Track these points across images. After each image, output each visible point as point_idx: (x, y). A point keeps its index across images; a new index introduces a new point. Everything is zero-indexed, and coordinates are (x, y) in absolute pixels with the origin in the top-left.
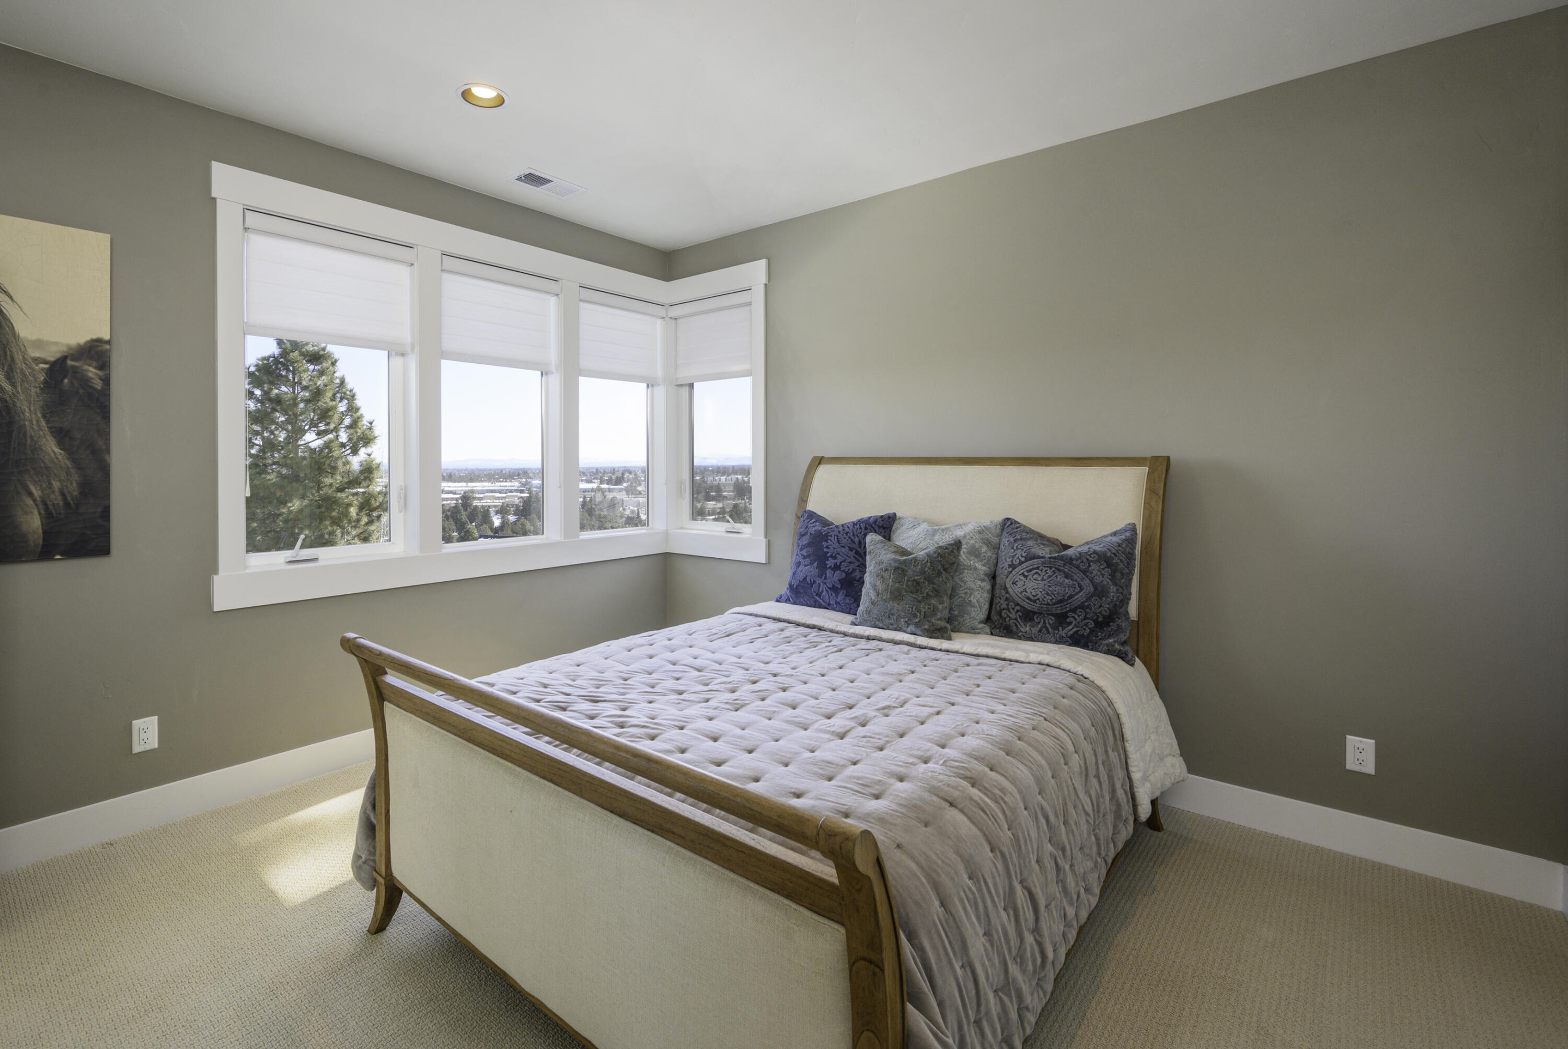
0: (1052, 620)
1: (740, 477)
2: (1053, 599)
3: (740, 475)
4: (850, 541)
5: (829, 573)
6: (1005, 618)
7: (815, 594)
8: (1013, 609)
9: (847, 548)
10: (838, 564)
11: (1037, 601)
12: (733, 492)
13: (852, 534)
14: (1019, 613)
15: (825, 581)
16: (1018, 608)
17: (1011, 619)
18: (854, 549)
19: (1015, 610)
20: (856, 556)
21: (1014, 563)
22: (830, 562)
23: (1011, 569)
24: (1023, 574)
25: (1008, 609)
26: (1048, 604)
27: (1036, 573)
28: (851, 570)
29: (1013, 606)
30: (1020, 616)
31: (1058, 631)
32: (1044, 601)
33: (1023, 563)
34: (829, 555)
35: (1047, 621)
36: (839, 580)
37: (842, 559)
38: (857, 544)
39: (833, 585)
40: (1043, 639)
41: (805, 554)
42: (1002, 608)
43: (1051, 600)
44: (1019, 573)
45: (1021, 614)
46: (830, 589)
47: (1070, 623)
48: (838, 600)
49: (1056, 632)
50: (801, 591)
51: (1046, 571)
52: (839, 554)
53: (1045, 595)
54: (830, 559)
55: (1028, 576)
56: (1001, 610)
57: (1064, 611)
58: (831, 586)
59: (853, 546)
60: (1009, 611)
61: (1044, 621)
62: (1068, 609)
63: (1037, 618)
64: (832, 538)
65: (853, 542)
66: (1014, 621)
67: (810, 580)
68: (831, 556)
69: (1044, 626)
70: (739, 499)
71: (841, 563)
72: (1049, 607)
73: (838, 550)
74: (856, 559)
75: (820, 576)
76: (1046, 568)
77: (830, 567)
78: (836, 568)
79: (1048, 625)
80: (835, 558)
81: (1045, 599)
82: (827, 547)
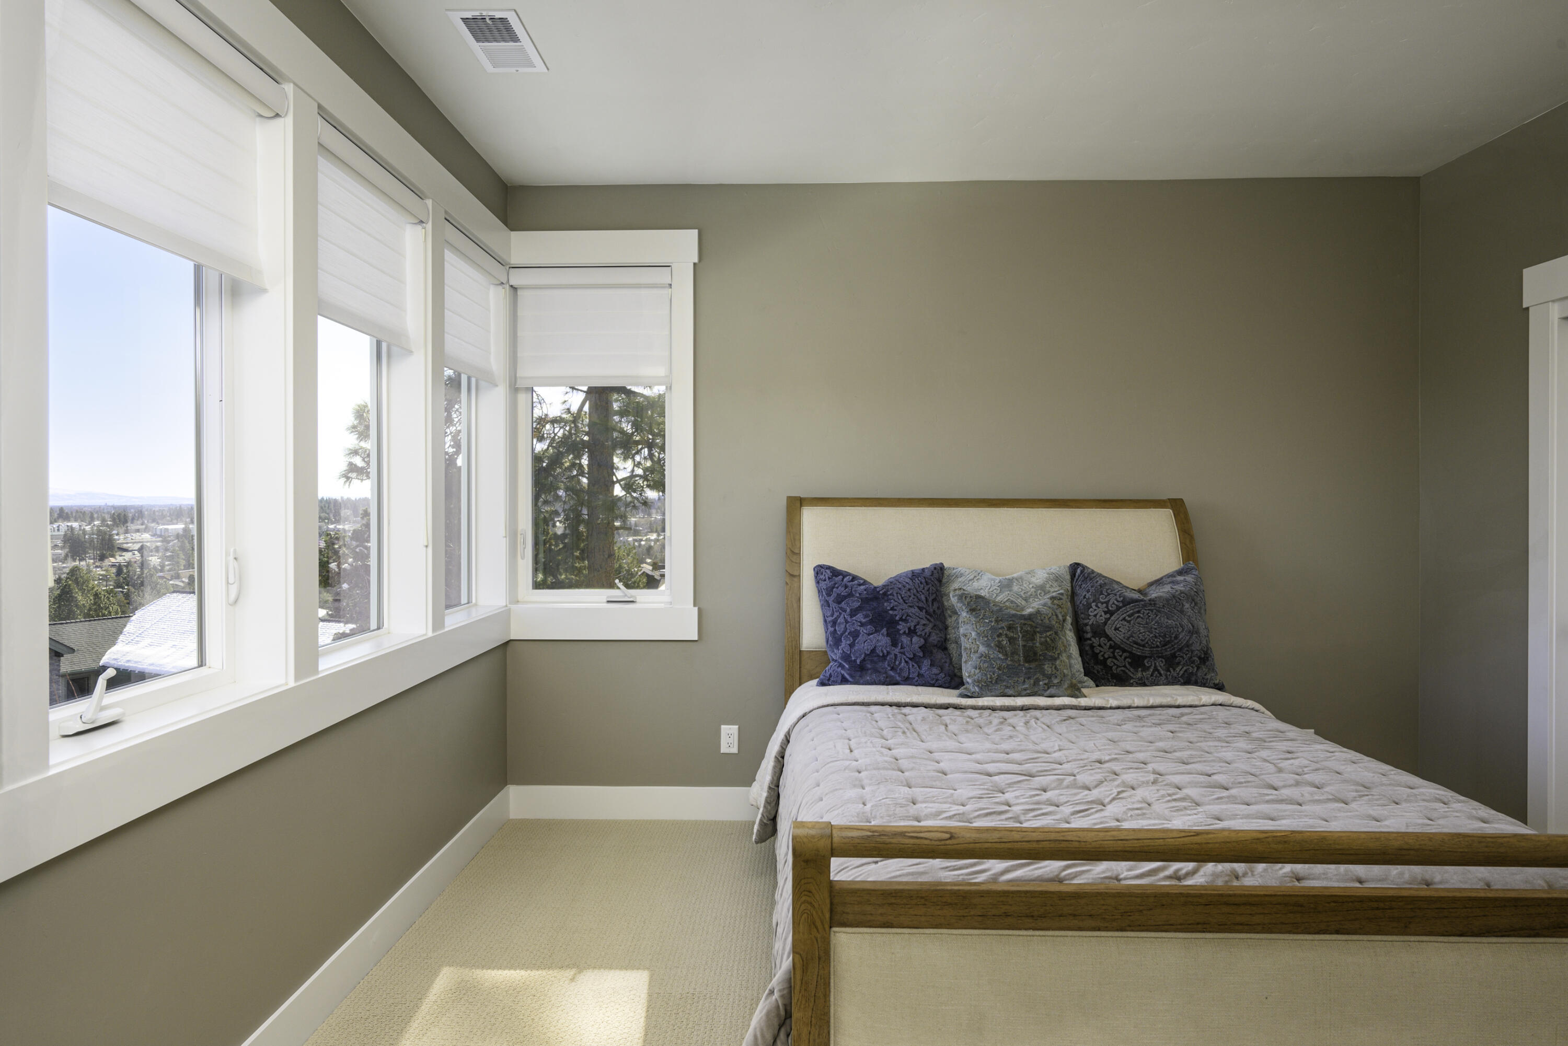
0: (1162, 662)
1: (75, 525)
2: (1161, 641)
3: (76, 521)
4: (916, 599)
5: (905, 640)
6: (1112, 667)
7: (889, 668)
8: (1121, 656)
9: (916, 608)
10: (912, 628)
11: (1147, 645)
12: (62, 548)
13: (915, 591)
14: (1127, 660)
15: (902, 650)
16: (1125, 654)
17: (1118, 666)
18: (923, 608)
19: (1123, 657)
20: (928, 617)
21: (1110, 608)
22: (902, 627)
23: (1108, 616)
24: (1124, 619)
25: (1115, 657)
26: (1157, 647)
27: (1139, 617)
28: (928, 634)
29: (1120, 654)
30: (1129, 663)
31: (1170, 672)
32: (1153, 644)
33: (1121, 608)
34: (897, 618)
35: (1157, 664)
36: (920, 648)
37: (915, 621)
38: (925, 602)
39: (914, 655)
40: (1156, 683)
41: (864, 621)
42: (1106, 656)
43: (1160, 642)
44: (1120, 619)
45: (1130, 661)
46: (911, 659)
47: (1178, 664)
48: (922, 672)
49: (1168, 673)
50: (869, 666)
51: (1147, 614)
52: (910, 616)
53: (1154, 638)
54: (900, 623)
55: (1131, 620)
56: (1105, 659)
57: (1173, 651)
58: (912, 656)
59: (921, 605)
60: (1116, 659)
61: (1155, 664)
62: (1176, 649)
63: (1148, 662)
64: (895, 598)
65: (920, 600)
66: (1123, 668)
67: (882, 651)
68: (901, 619)
69: (1156, 669)
70: (74, 560)
71: (915, 626)
72: (1159, 649)
73: (907, 610)
74: (928, 620)
75: (894, 644)
76: (1148, 611)
77: (904, 633)
78: (911, 632)
79: (1159, 668)
80: (906, 621)
81: (1154, 642)
82: (892, 609)
